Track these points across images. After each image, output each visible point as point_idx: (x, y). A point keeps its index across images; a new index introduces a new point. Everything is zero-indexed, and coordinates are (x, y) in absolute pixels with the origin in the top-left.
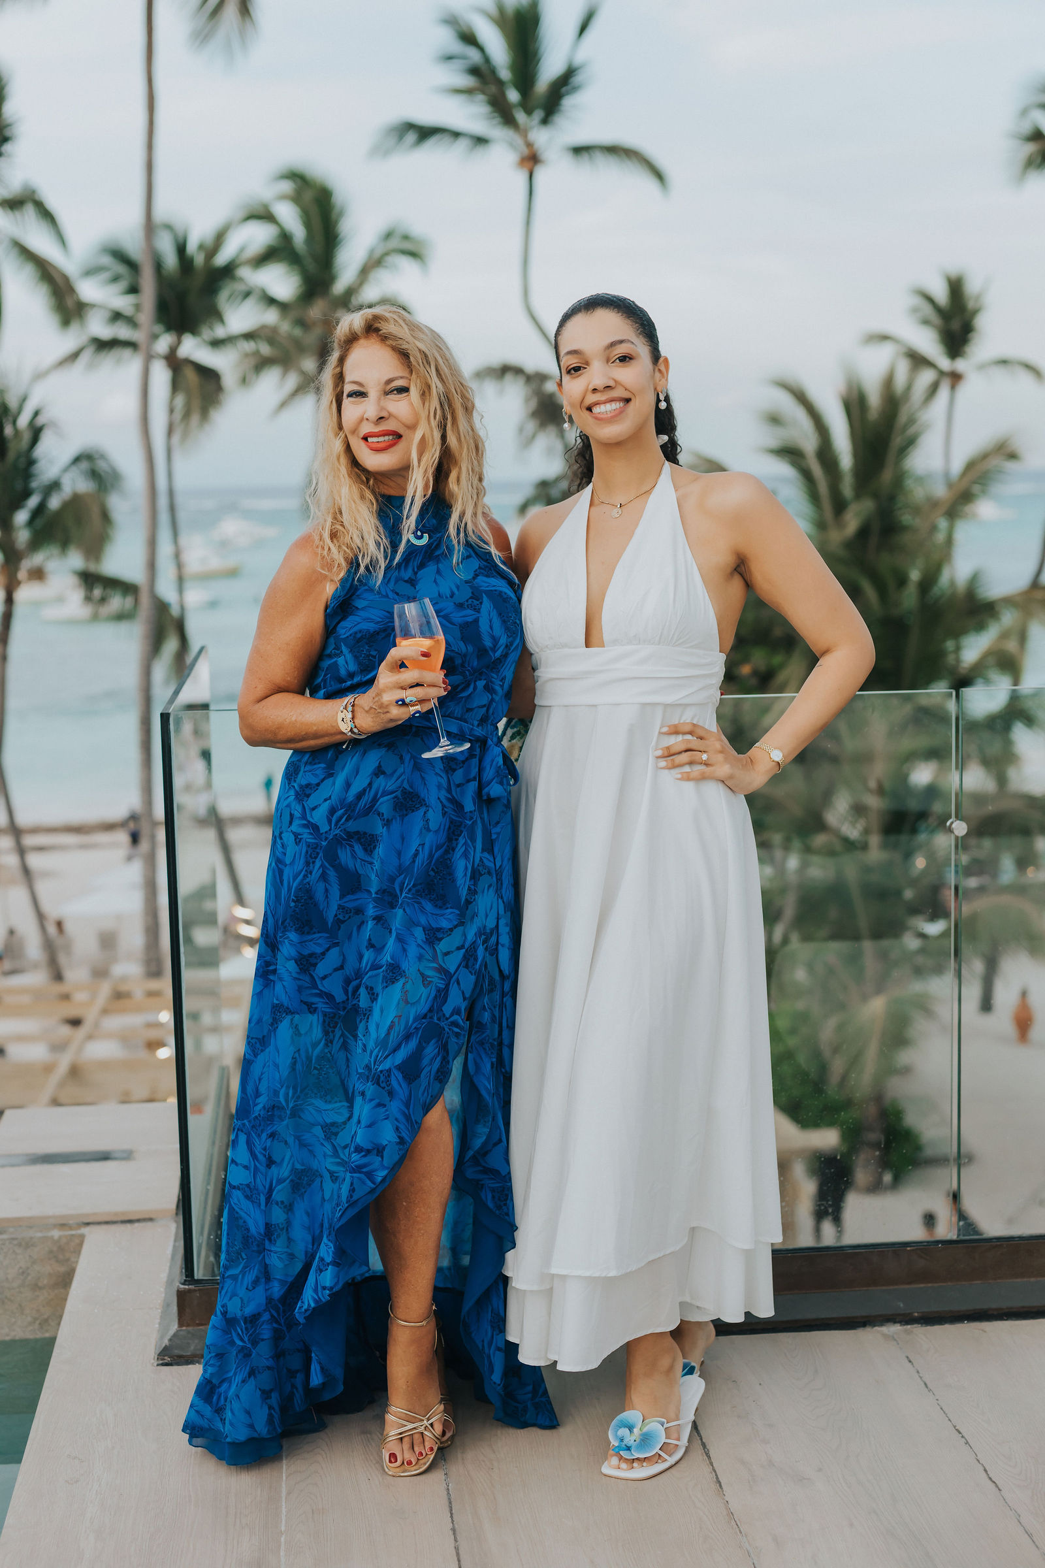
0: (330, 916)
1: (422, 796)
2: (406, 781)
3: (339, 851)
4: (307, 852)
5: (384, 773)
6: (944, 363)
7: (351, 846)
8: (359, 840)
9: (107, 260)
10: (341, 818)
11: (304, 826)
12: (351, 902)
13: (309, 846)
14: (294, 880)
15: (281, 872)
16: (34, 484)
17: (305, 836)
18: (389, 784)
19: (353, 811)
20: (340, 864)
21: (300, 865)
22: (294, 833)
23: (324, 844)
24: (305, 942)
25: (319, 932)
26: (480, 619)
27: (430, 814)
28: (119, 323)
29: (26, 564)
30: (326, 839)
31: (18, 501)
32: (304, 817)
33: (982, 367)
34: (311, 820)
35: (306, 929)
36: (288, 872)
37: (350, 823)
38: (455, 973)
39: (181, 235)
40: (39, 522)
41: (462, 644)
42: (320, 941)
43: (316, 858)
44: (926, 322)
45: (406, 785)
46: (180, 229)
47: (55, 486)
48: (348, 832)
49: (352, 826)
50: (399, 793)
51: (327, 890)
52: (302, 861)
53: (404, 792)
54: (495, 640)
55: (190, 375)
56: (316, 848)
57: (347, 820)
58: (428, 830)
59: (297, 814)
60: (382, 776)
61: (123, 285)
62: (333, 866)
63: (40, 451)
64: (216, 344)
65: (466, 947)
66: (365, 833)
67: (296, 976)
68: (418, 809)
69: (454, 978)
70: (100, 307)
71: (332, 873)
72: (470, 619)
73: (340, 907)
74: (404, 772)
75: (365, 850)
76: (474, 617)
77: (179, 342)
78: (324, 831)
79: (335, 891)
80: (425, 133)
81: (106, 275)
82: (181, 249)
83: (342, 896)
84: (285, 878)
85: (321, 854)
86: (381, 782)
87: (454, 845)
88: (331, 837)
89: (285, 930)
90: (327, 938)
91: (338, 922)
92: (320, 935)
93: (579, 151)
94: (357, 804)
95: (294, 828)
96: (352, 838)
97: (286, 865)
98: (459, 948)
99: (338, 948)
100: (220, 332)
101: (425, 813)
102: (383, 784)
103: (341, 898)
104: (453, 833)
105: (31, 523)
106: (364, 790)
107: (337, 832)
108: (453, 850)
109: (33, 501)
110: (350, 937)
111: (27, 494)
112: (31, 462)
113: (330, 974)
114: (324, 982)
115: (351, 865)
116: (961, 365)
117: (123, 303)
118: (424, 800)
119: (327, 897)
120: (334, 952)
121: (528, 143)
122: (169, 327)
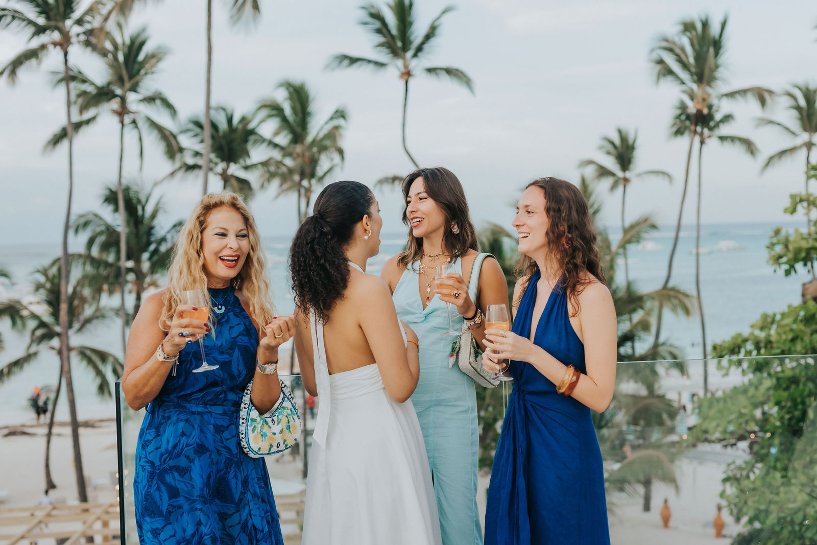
0: (164, 508)
1: (207, 446)
2: (197, 439)
3: (166, 476)
4: (148, 476)
5: (185, 435)
6: (620, 174)
7: (172, 473)
8: (176, 470)
9: (191, 126)
10: (166, 458)
11: (146, 462)
12: (174, 502)
13: (149, 472)
14: (143, 490)
15: (137, 487)
16: (153, 239)
17: (147, 467)
18: (189, 441)
19: (172, 455)
20: (167, 483)
21: (145, 482)
22: (141, 466)
23: (157, 472)
24: (153, 522)
25: (159, 517)
26: (233, 361)
27: (213, 456)
28: (198, 157)
29: (148, 280)
30: (159, 469)
31: (144, 249)
32: (146, 457)
33: (639, 175)
34: (149, 459)
35: (153, 515)
36: (140, 486)
37: (171, 461)
38: (237, 537)
39: (229, 113)
40: (155, 258)
41: (221, 372)
42: (160, 521)
43: (153, 479)
44: (609, 153)
45: (198, 441)
46: (229, 111)
47: (163, 239)
48: (171, 466)
49: (172, 463)
50: (195, 445)
51: (161, 496)
52: (146, 479)
53: (197, 444)
54: (240, 373)
55: (234, 182)
56: (153, 473)
57: (169, 460)
58: (213, 464)
59: (143, 456)
60: (185, 437)
61: (198, 139)
62: (162, 484)
63: (156, 222)
64: (247, 168)
65: (241, 523)
66: (179, 466)
67: (151, 539)
68: (205, 453)
69: (238, 539)
70: (188, 149)
71: (163, 488)
72: (227, 360)
73: (169, 504)
74: (196, 434)
75: (180, 475)
76: (229, 359)
77: (228, 167)
78: (157, 465)
79: (165, 497)
80: (353, 61)
81: (191, 134)
82: (230, 120)
83: (170, 499)
84: (139, 490)
85: (156, 477)
86: (184, 440)
87: (229, 470)
88: (161, 468)
89: (144, 516)
90: (163, 520)
91: (169, 513)
92: (159, 518)
93: (430, 70)
94: (173, 452)
95: (142, 463)
96: (173, 469)
97: (139, 483)
98: (237, 524)
99: (170, 526)
100: (249, 162)
101: (210, 455)
102: (186, 441)
103: (169, 500)
104: (228, 464)
105: (150, 259)
106: (177, 444)
107: (165, 466)
108: (229, 473)
109: (152, 247)
110: (177, 520)
111: (149, 243)
112: (151, 228)
113: (168, 539)
114: (165, 542)
115: (173, 483)
116: (628, 174)
117: (199, 147)
118: (208, 448)
119: (161, 499)
120: (169, 527)
121: (406, 67)
122: (223, 160)
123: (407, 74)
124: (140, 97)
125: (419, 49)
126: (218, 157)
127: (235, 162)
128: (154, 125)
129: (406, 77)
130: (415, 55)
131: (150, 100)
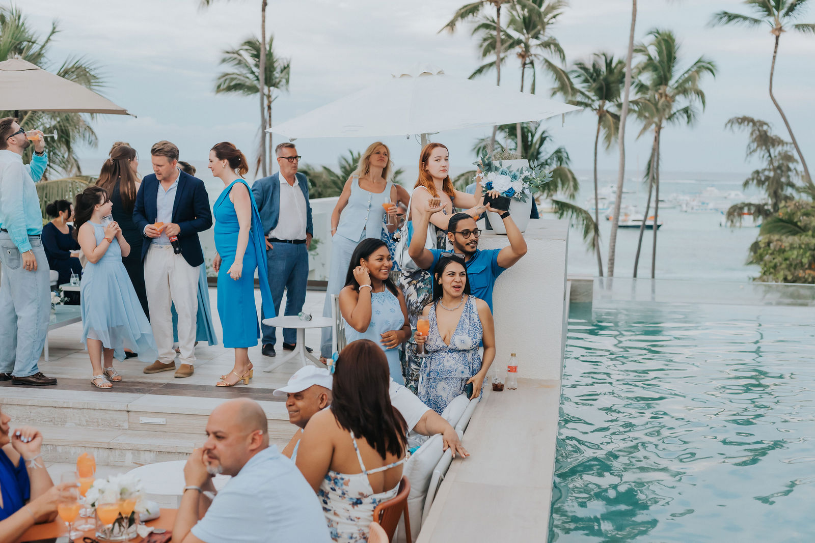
9: (577, 68)
46: (609, 57)
55: (609, 118)
61: (583, 78)
64: (618, 105)
77: (604, 104)
80: (732, 18)
81: (576, 74)
82: (609, 64)
93: (798, 26)
100: (620, 101)
112: (539, 152)
121: (777, 23)
122: (601, 98)
123: (778, 30)
124: (538, 42)
125: (792, 8)
126: (596, 94)
127: (610, 101)
128: (550, 66)
129: (777, 33)
130: (787, 14)
131: (546, 45)
